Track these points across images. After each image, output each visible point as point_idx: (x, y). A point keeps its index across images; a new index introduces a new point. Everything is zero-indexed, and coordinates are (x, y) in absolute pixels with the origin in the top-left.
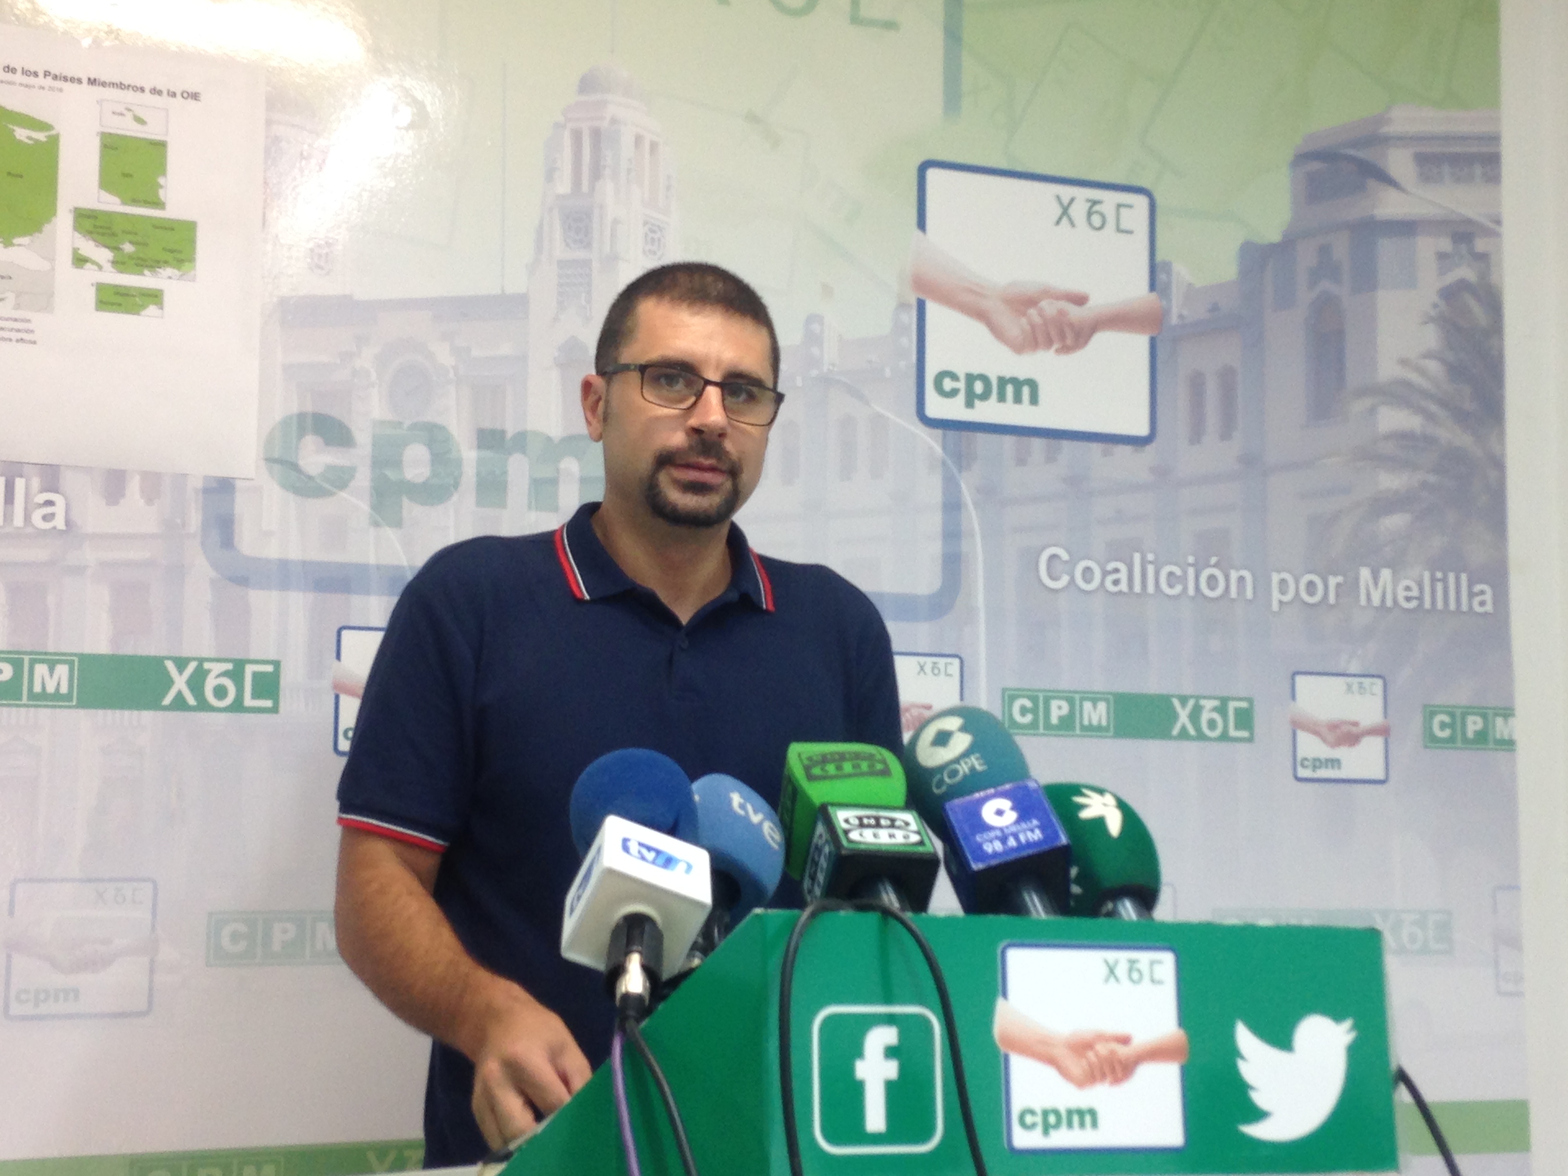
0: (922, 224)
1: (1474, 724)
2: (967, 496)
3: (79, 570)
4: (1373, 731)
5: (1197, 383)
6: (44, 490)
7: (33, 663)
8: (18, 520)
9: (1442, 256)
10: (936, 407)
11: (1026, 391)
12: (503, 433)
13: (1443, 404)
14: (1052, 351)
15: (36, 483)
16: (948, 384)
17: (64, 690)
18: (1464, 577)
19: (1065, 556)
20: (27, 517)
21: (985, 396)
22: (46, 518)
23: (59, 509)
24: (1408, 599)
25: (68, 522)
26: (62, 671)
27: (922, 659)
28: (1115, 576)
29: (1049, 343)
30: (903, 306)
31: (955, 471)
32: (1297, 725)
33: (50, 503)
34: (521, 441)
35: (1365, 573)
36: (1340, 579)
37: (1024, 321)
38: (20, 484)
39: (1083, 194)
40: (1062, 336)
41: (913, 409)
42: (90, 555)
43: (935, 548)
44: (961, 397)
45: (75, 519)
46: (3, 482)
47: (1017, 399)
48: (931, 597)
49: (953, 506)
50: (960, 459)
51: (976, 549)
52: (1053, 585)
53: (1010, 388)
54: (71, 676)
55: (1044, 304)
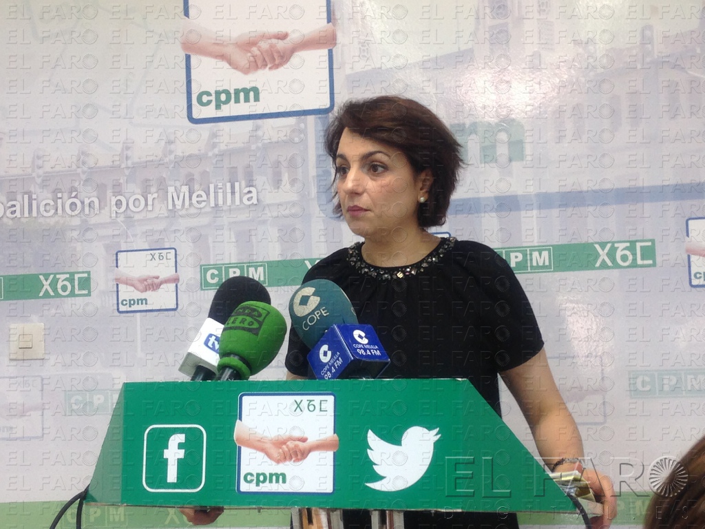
3: (263, 222)
6: (247, 187)
7: (248, 267)
8: (237, 202)
15: (244, 183)
17: (262, 278)
20: (241, 200)
22: (249, 199)
23: (254, 194)
25: (258, 200)
26: (261, 270)
33: (250, 192)
34: (473, 128)
38: (237, 185)
42: (269, 214)
45: (261, 197)
46: (229, 185)
54: (265, 272)
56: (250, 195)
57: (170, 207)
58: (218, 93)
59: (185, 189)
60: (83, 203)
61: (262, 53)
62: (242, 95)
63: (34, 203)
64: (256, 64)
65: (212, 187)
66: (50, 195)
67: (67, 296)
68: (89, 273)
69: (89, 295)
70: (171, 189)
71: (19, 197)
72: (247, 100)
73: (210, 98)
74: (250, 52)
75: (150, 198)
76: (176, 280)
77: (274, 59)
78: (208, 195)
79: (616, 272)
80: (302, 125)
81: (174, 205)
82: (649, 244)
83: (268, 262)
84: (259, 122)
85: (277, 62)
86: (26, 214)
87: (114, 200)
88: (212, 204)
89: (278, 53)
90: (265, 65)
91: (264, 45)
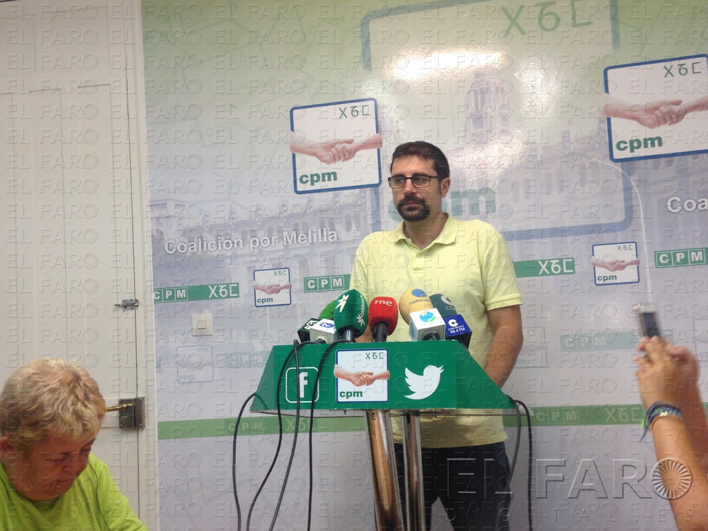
0: (607, 90)
2: (634, 184)
3: (341, 252)
6: (330, 231)
7: (332, 279)
8: (325, 240)
10: (618, 154)
11: (656, 142)
12: (458, 192)
14: (667, 124)
15: (329, 228)
16: (622, 146)
17: (341, 285)
19: (679, 199)
20: (327, 239)
21: (639, 147)
22: (332, 238)
23: (335, 236)
25: (338, 238)
26: (340, 280)
27: (619, 245)
28: (703, 204)
29: (665, 122)
30: (601, 121)
31: (628, 176)
33: (332, 234)
34: (465, 193)
37: (654, 116)
38: (325, 230)
39: (675, 63)
40: (671, 118)
41: (609, 157)
42: (344, 247)
43: (621, 205)
44: (628, 149)
46: (320, 230)
47: (653, 145)
48: (621, 223)
49: (627, 189)
50: (630, 171)
51: (639, 202)
52: (674, 211)
53: (649, 142)
54: (341, 282)
55: (662, 108)
56: (333, 236)
57: (285, 244)
58: (312, 176)
59: (294, 234)
60: (233, 243)
61: (338, 152)
62: (326, 176)
63: (205, 243)
64: (335, 158)
65: (310, 231)
66: (214, 239)
67: (226, 298)
68: (238, 284)
69: (238, 296)
70: (285, 234)
71: (196, 240)
72: (329, 179)
73: (307, 179)
74: (330, 151)
75: (273, 238)
76: (289, 287)
77: (345, 155)
78: (307, 236)
79: (551, 277)
80: (363, 194)
81: (287, 242)
82: (571, 260)
83: (344, 275)
84: (337, 192)
85: (347, 157)
86: (200, 250)
87: (252, 240)
88: (310, 242)
89: (348, 151)
90: (340, 158)
91: (339, 147)
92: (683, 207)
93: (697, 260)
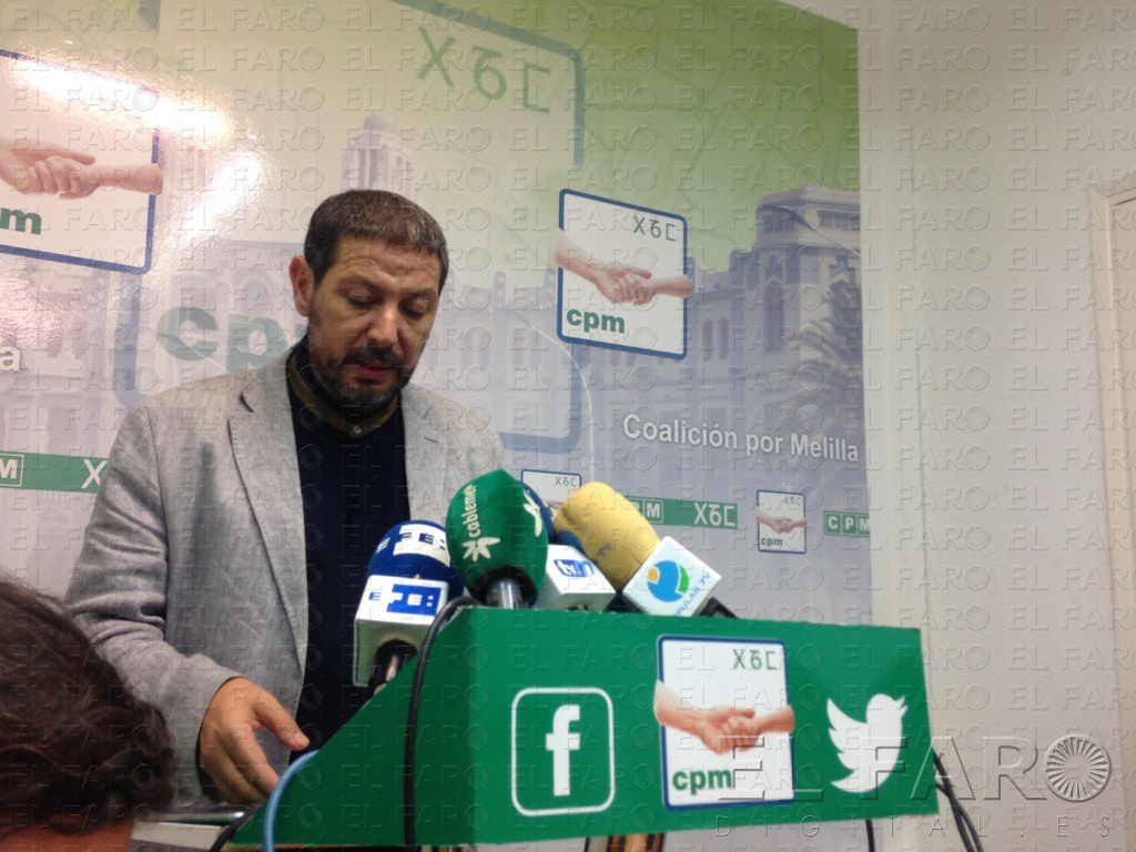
1: (849, 522)
2: (585, 382)
3: (28, 398)
4: (798, 525)
5: (708, 327)
6: (5, 345)
9: (832, 267)
10: (568, 329)
11: (617, 325)
13: (832, 346)
14: (631, 303)
16: (575, 318)
18: (843, 441)
19: (638, 420)
21: (595, 325)
22: (6, 363)
24: (816, 452)
25: (21, 367)
27: (559, 476)
28: (664, 432)
29: (630, 298)
30: (550, 271)
31: (578, 367)
32: (760, 520)
35: (794, 437)
36: (781, 439)
37: (616, 284)
39: (649, 217)
40: (637, 295)
41: (555, 330)
42: (35, 389)
43: (567, 411)
44: (582, 325)
45: (26, 364)
47: (613, 329)
48: (563, 440)
49: (576, 388)
50: (581, 360)
51: (588, 411)
52: (631, 436)
53: (609, 322)
54: (19, 469)
55: (627, 276)
56: (8, 358)
61: (52, 173)
62: (13, 219)
64: (40, 185)
72: (20, 228)
74: (33, 165)
77: (68, 186)
80: (102, 281)
83: (27, 455)
84: (35, 261)
85: (74, 189)
89: (78, 179)
90: (55, 189)
91: (57, 163)
92: (642, 431)
93: (653, 516)
